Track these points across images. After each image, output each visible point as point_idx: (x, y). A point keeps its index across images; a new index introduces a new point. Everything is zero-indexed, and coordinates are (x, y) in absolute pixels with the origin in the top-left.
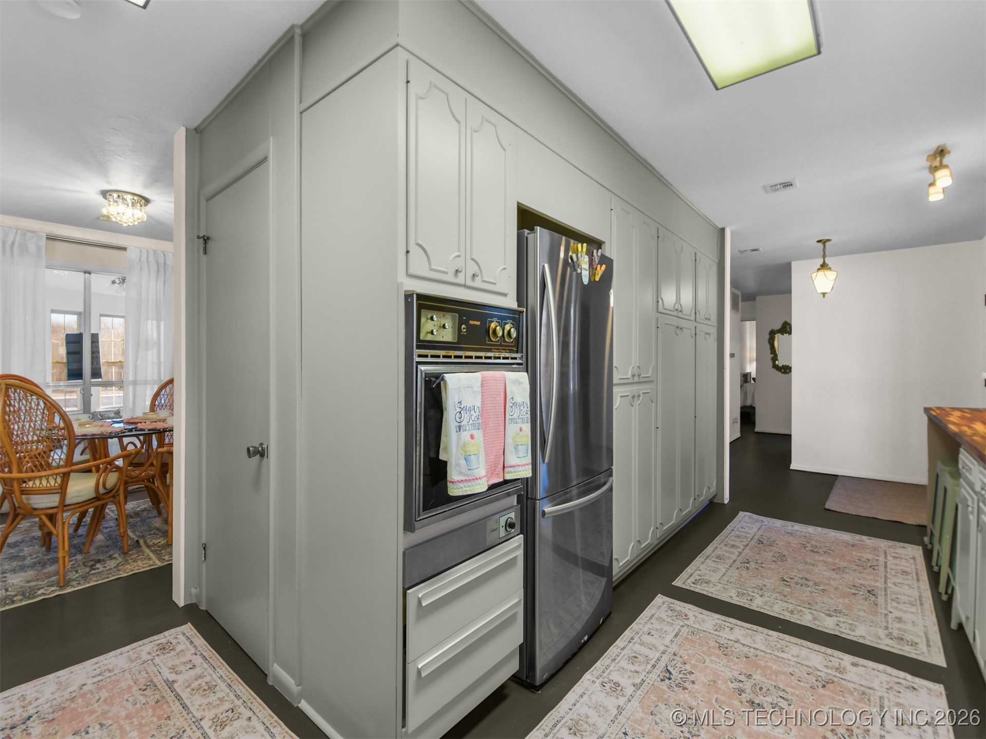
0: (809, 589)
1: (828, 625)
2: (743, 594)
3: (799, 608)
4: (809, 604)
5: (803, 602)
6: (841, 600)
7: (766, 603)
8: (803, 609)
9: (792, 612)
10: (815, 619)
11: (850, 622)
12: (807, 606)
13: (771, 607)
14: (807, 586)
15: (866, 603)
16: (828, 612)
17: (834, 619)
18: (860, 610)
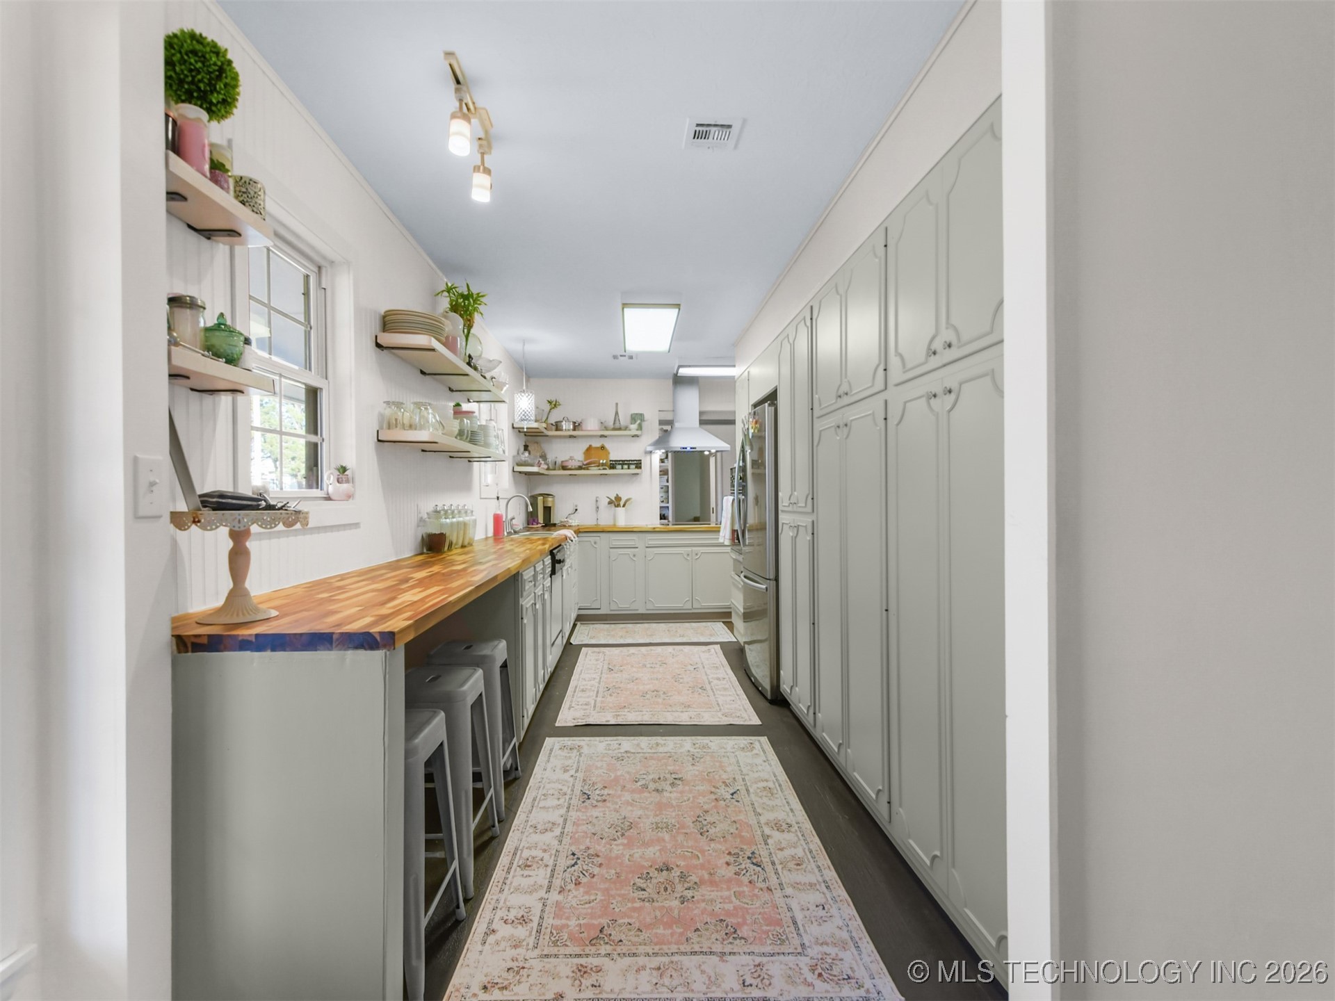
0: (651, 777)
1: (627, 743)
2: (704, 747)
3: (653, 751)
4: (646, 758)
5: (652, 758)
6: (619, 773)
7: (682, 746)
8: (650, 751)
9: (657, 744)
10: (638, 745)
11: (610, 752)
12: (647, 755)
13: (675, 744)
14: (654, 781)
15: (594, 779)
16: (629, 755)
17: (622, 751)
18: (601, 768)
